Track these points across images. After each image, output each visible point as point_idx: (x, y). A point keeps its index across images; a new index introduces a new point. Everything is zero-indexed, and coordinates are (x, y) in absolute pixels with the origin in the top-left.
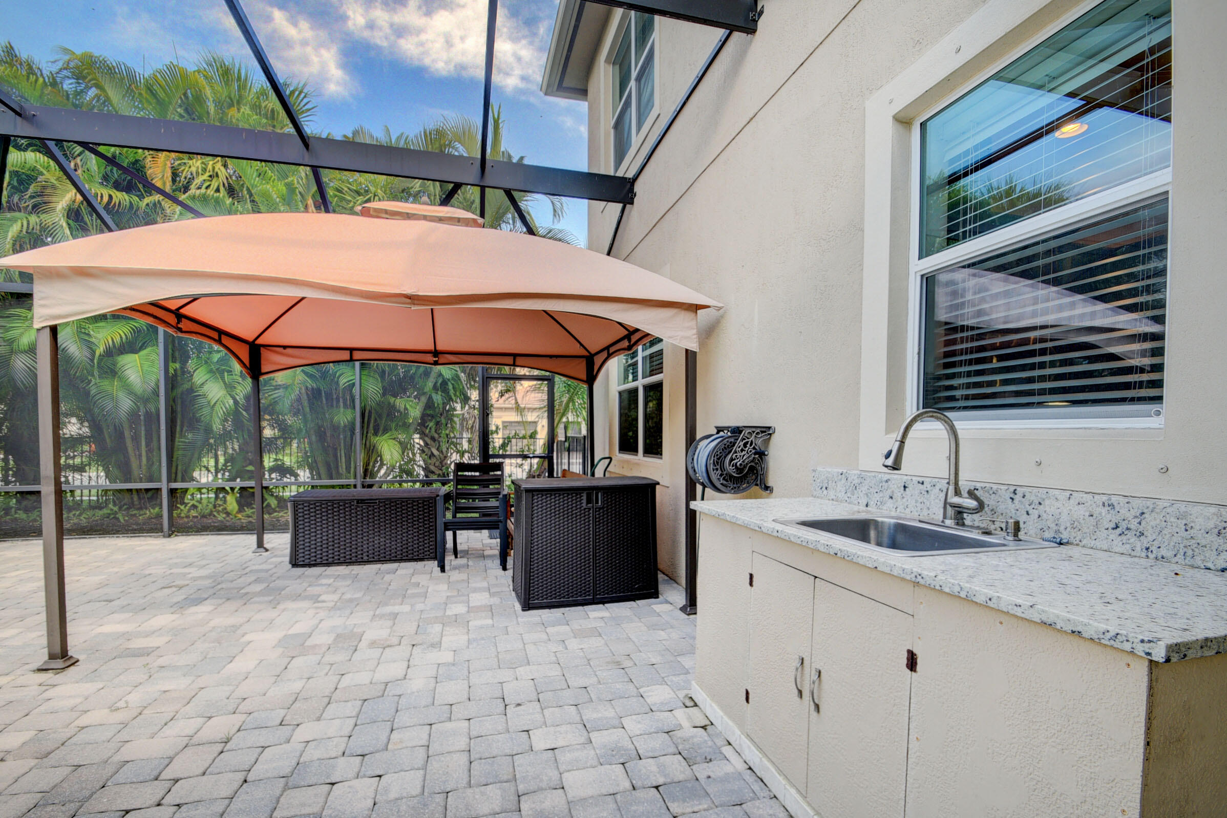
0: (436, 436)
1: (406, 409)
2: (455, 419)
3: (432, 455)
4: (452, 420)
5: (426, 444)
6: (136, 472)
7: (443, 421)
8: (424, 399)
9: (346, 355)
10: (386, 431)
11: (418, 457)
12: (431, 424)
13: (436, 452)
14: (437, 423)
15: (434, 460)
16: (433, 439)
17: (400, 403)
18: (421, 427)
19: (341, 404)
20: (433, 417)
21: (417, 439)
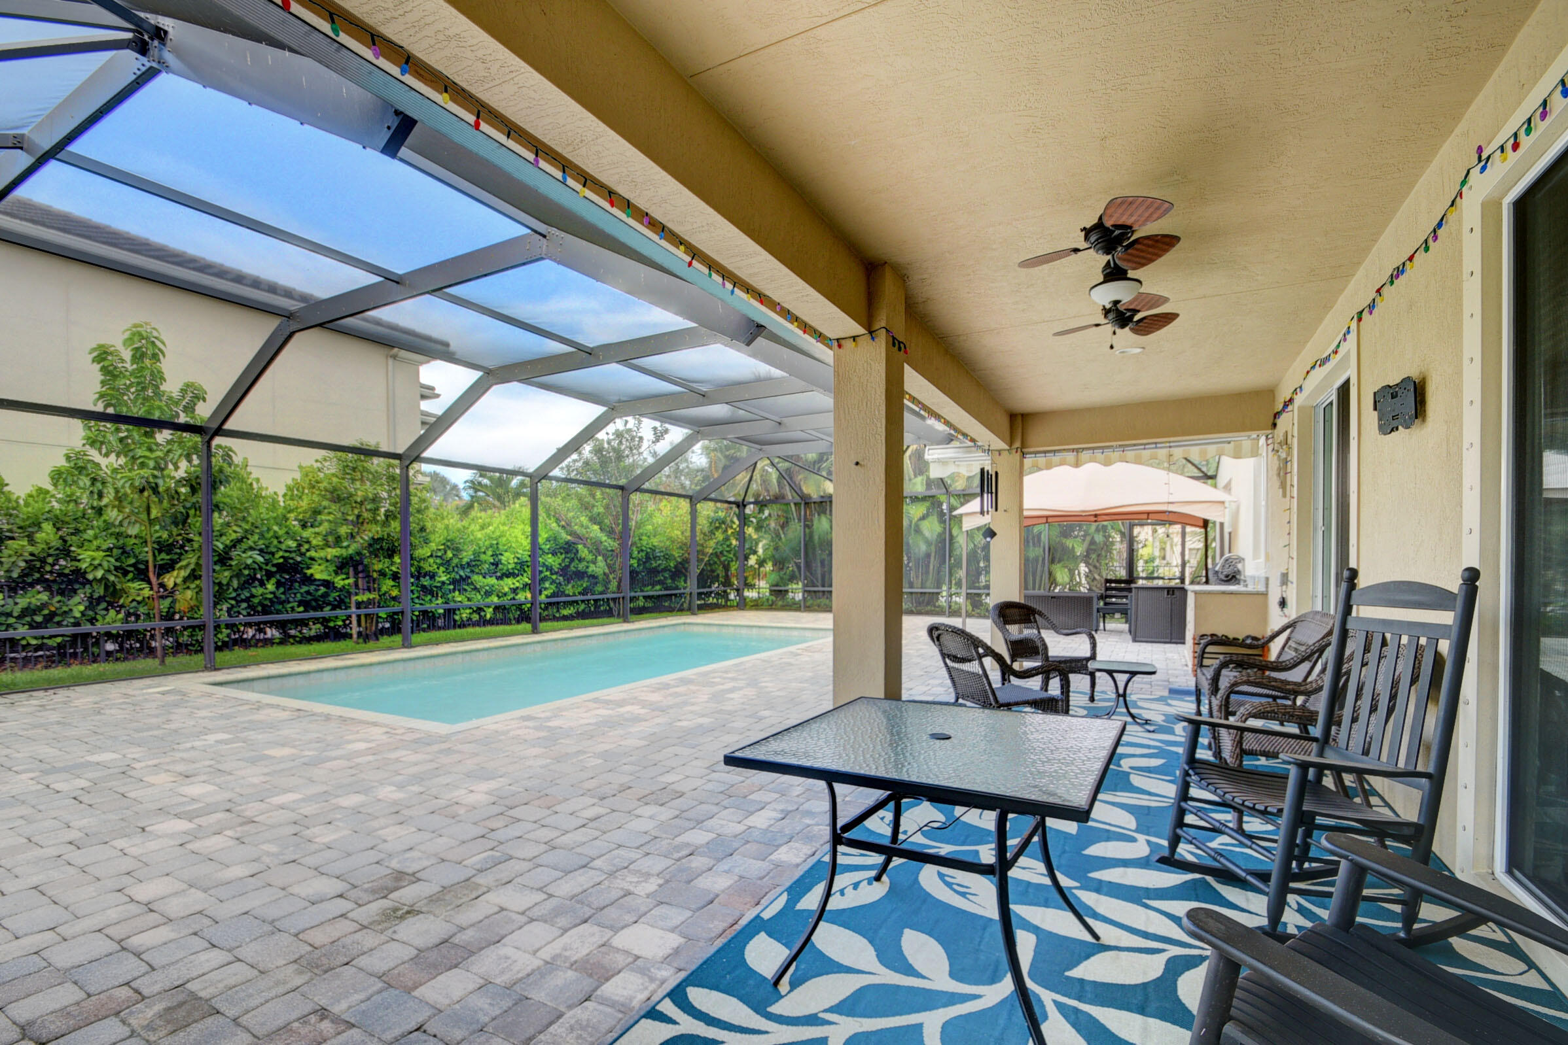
0: (1098, 564)
1: (1073, 546)
2: (1115, 552)
3: (1094, 579)
4: (1111, 553)
5: (1090, 571)
6: (915, 585)
7: (1103, 553)
8: (1088, 539)
9: (1044, 520)
10: (1059, 561)
11: (1084, 581)
12: (1094, 556)
13: (1097, 577)
14: (1099, 556)
15: (1095, 583)
16: (1095, 567)
17: (1069, 543)
18: (1086, 558)
19: (1031, 544)
20: (1095, 550)
21: (1083, 568)
